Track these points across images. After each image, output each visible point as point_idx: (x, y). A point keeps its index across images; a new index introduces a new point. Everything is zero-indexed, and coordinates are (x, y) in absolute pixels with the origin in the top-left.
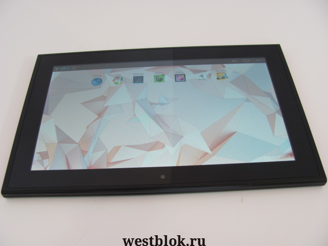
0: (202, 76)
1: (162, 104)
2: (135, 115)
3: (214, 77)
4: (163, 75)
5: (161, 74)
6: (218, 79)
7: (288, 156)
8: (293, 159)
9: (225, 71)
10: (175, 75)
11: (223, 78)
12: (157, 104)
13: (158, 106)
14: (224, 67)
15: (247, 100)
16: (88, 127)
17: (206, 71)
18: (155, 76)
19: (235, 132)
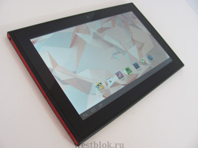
0: (111, 82)
1: (115, 54)
2: (121, 44)
3: (104, 84)
4: (129, 74)
5: (130, 74)
6: (101, 83)
7: (35, 41)
8: (32, 40)
9: (101, 92)
10: (123, 77)
11: (98, 85)
12: (117, 53)
13: (116, 52)
14: (103, 96)
15: (75, 72)
16: (132, 33)
17: (111, 87)
18: (132, 72)
19: (70, 48)
